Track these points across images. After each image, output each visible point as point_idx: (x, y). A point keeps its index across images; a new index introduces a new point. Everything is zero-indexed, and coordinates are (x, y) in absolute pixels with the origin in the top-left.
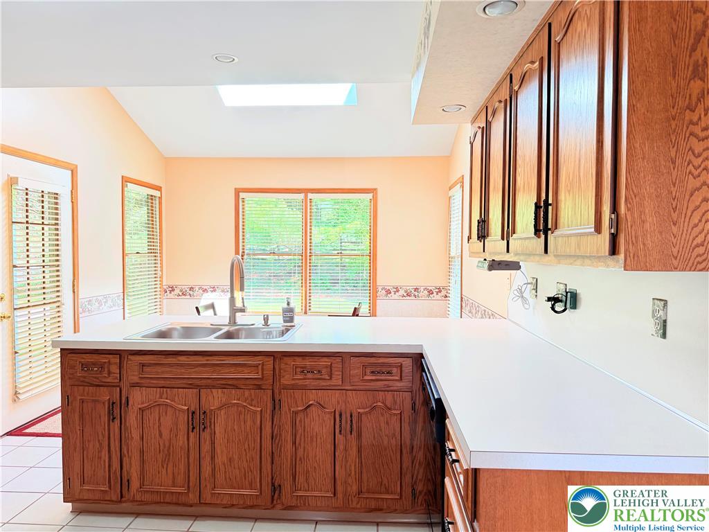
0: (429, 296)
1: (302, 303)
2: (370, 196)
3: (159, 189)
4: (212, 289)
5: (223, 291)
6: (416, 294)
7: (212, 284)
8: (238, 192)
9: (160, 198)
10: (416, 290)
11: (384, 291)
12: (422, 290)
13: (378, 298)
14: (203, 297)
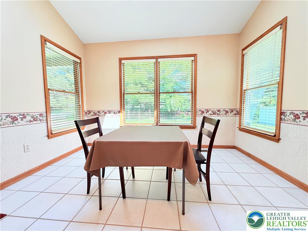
0: (226, 114)
1: (155, 121)
2: (193, 58)
3: (80, 58)
4: (109, 112)
5: (114, 113)
6: (219, 113)
7: (109, 109)
8: (120, 60)
9: (80, 63)
10: (219, 111)
11: (200, 112)
12: (222, 111)
13: (197, 116)
14: (105, 116)
